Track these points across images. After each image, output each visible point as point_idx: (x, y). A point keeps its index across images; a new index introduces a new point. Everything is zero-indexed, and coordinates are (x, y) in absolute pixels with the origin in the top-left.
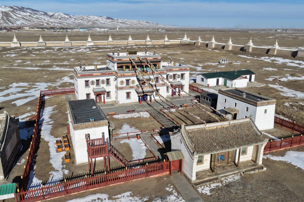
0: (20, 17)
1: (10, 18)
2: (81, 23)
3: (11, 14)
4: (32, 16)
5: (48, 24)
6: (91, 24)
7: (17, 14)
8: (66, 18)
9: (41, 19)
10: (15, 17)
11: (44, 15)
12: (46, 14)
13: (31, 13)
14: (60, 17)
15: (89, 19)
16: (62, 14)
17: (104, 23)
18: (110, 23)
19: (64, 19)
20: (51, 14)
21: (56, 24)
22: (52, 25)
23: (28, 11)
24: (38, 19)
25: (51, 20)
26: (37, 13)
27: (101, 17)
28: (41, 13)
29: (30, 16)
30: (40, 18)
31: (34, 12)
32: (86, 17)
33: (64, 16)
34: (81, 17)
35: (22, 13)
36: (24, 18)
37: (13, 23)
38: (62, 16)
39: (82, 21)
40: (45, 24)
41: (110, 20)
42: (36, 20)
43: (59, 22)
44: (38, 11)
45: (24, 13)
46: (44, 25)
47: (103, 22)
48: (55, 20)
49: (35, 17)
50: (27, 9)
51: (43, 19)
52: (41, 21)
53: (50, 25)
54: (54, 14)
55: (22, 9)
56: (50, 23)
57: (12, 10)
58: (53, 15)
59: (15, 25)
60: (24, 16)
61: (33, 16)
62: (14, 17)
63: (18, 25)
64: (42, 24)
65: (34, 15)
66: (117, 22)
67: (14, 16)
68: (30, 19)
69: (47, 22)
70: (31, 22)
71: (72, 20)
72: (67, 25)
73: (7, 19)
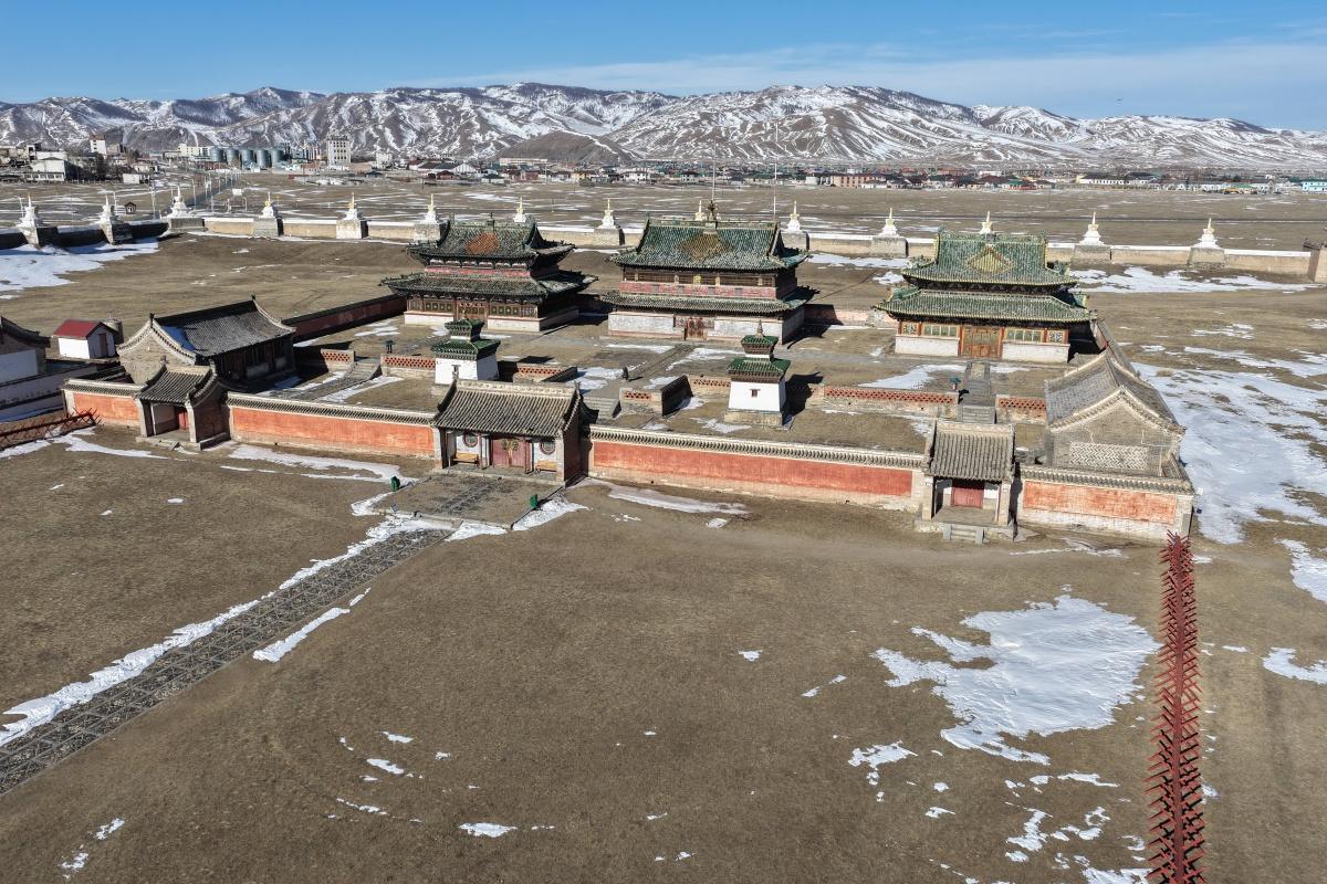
0: (882, 130)
1: (854, 134)
2: (1123, 152)
3: (856, 118)
4: (924, 122)
5: (989, 155)
6: (1174, 157)
7: (873, 116)
8: (1050, 129)
9: (957, 135)
10: (867, 130)
11: (960, 118)
12: (968, 114)
13: (917, 112)
14: (1027, 126)
15: (1157, 130)
16: (1037, 113)
17: (1230, 151)
18: (1258, 147)
19: (1041, 135)
20: (988, 112)
21: (1022, 157)
22: (1003, 158)
23: (903, 102)
24: (945, 133)
25: (995, 140)
26: (934, 112)
27: (1204, 120)
28: (951, 110)
29: (914, 123)
30: (954, 133)
31: (925, 108)
32: (1141, 123)
33: (1043, 119)
34: (1117, 122)
35: (887, 112)
36: (895, 133)
37: (860, 152)
38: (1032, 120)
39: (1125, 143)
40: (980, 157)
41: (1260, 137)
42: (938, 140)
43: (1032, 147)
44: (938, 104)
45: (896, 113)
46: (973, 158)
47: (1228, 146)
48: (1012, 140)
49: (933, 126)
50: (902, 95)
51: (963, 136)
52: (959, 141)
53: (998, 157)
54: (1000, 114)
55: (884, 97)
56: (998, 152)
57: (854, 101)
58: (995, 119)
59: (868, 158)
60: (895, 123)
61: (927, 124)
62: (863, 129)
63: (879, 159)
64: (964, 153)
65: (931, 121)
66: (1298, 145)
67: (864, 124)
68: (918, 135)
69: (986, 147)
70: (922, 147)
71: (1077, 138)
72: (1063, 158)
73: (843, 138)
